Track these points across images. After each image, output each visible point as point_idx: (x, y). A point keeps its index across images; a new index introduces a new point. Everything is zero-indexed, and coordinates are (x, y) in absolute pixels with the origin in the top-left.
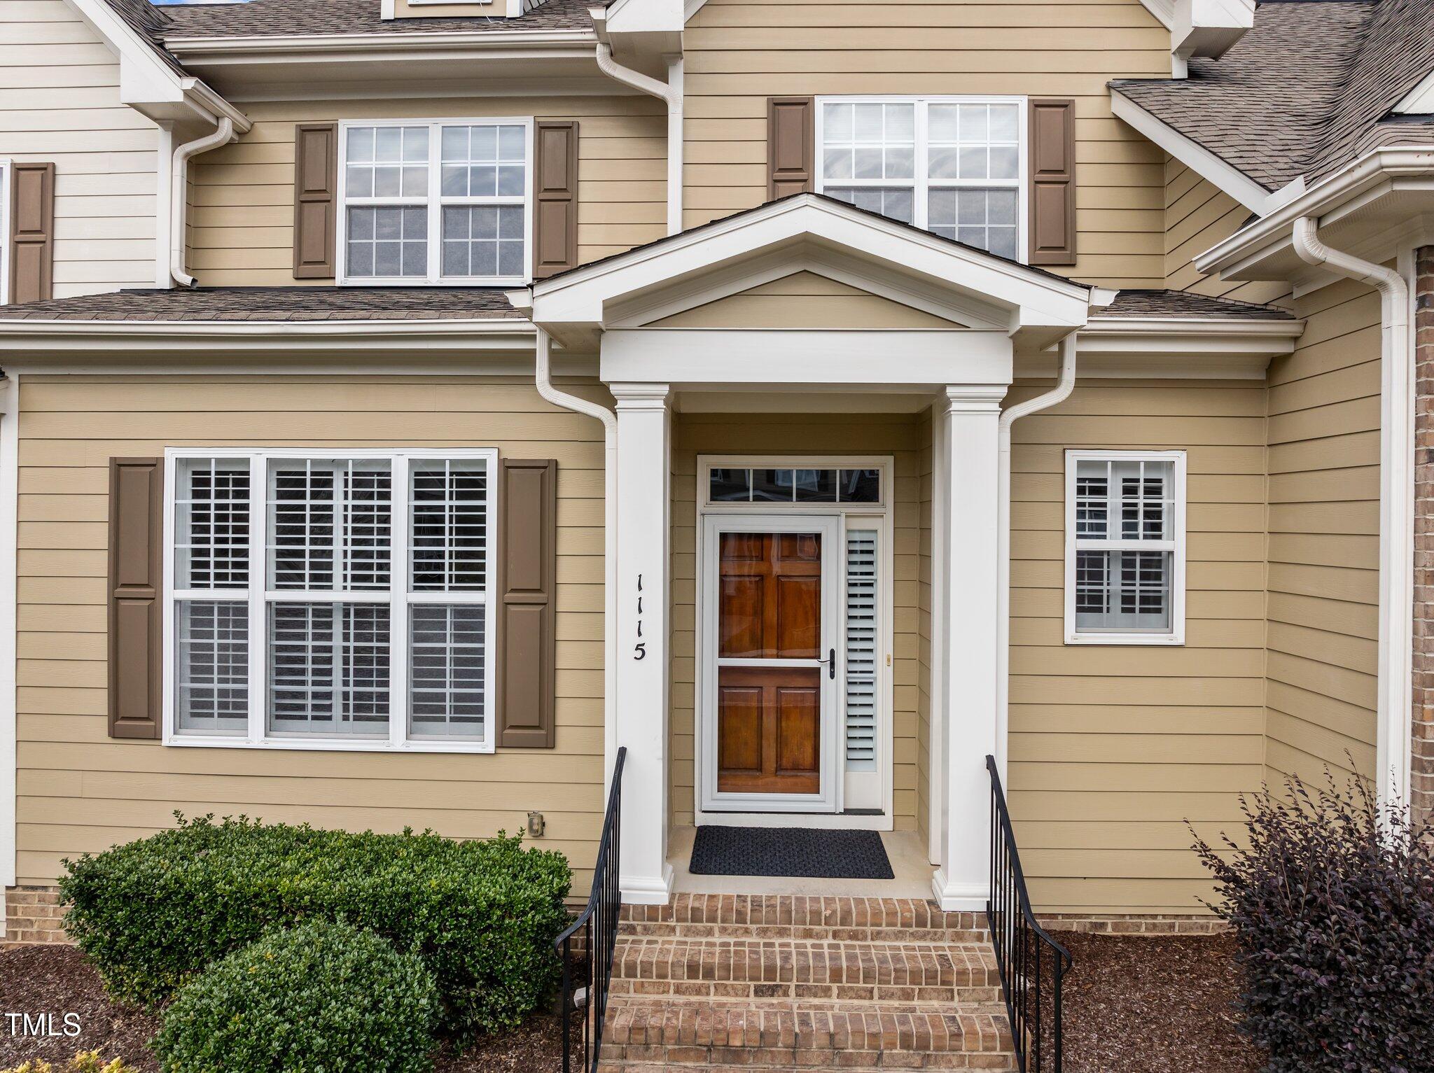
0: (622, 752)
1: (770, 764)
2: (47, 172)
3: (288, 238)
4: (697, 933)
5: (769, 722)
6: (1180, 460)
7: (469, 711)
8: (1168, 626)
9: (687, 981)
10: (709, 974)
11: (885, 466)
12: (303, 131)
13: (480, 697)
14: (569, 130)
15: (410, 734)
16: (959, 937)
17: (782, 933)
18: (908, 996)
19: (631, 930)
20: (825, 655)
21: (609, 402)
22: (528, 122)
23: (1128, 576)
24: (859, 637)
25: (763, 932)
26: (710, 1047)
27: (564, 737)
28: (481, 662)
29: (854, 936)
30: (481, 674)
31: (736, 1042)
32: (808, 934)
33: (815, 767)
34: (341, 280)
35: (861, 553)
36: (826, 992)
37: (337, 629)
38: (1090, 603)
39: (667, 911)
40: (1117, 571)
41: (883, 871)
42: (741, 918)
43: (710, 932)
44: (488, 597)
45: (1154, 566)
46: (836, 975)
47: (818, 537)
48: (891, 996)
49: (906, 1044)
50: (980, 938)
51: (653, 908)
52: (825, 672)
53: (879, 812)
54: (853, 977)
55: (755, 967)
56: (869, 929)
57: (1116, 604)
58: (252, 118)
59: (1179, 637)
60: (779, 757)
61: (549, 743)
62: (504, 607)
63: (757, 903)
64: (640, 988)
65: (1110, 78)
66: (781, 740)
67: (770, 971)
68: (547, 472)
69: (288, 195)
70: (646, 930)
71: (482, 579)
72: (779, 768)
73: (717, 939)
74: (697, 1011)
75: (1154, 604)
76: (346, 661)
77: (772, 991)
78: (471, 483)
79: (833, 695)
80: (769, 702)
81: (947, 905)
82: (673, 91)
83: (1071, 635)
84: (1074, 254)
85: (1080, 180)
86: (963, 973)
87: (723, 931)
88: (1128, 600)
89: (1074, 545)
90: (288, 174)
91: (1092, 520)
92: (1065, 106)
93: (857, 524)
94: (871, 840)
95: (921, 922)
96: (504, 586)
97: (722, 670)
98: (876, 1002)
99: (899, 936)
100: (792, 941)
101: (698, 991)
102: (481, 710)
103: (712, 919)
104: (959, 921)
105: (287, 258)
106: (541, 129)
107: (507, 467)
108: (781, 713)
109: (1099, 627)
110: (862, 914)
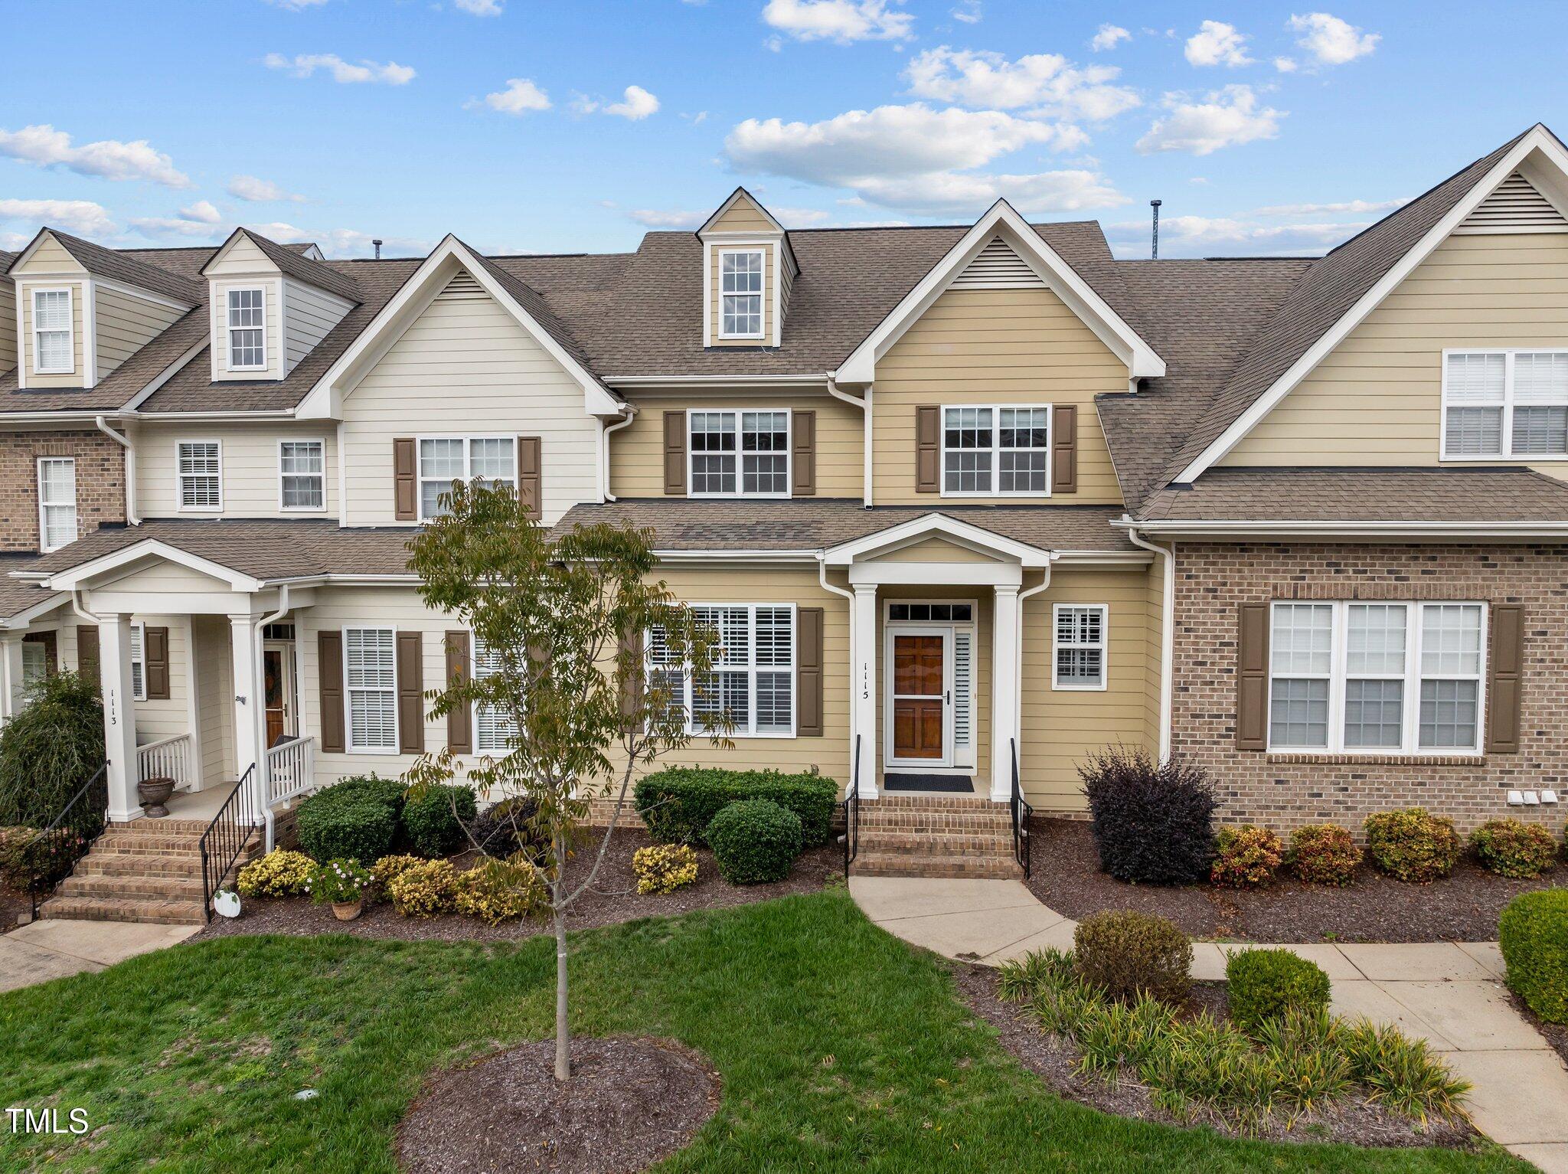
0: (859, 736)
1: (919, 744)
2: (536, 441)
3: (661, 471)
4: (890, 811)
5: (918, 725)
6: (1105, 607)
7: (784, 720)
8: (1100, 682)
9: (888, 827)
10: (896, 824)
11: (974, 604)
12: (667, 415)
13: (789, 714)
14: (811, 416)
15: (757, 729)
16: (999, 813)
17: (926, 810)
18: (976, 833)
19: (863, 809)
20: (945, 694)
21: (853, 591)
22: (788, 411)
23: (1083, 659)
24: (961, 686)
25: (918, 810)
26: (898, 848)
27: (827, 731)
28: (789, 698)
29: (955, 812)
30: (790, 703)
31: (908, 846)
32: (936, 811)
33: (941, 747)
34: (690, 494)
35: (962, 644)
36: (943, 831)
37: (721, 683)
38: (1063, 672)
39: (878, 802)
40: (1078, 657)
41: (971, 789)
42: (908, 804)
43: (896, 810)
44: (792, 669)
45: (1095, 655)
46: (947, 824)
47: (942, 638)
48: (969, 833)
49: (974, 848)
50: (1008, 813)
51: (872, 800)
52: (945, 701)
53: (971, 767)
54: (954, 825)
55: (915, 821)
56: (962, 809)
57: (1078, 672)
58: (639, 407)
59: (1104, 687)
60: (923, 741)
61: (820, 734)
62: (799, 673)
63: (915, 800)
64: (869, 830)
65: (1096, 393)
66: (924, 735)
67: (921, 823)
68: (818, 613)
69: (660, 449)
70: (869, 809)
71: (789, 660)
72: (923, 746)
73: (899, 813)
74: (892, 837)
75: (1095, 672)
76: (726, 697)
77: (922, 831)
78: (783, 616)
79: (948, 713)
80: (918, 715)
81: (994, 800)
82: (867, 404)
83: (1055, 686)
84: (1075, 486)
85: (1079, 447)
86: (998, 824)
87: (901, 810)
88: (1083, 670)
89: (1057, 645)
90: (660, 437)
91: (1065, 635)
92: (1073, 408)
93: (960, 631)
94: (968, 779)
95: (983, 806)
96: (799, 664)
97: (896, 700)
98: (964, 835)
99: (974, 812)
100: (930, 814)
101: (892, 831)
102: (789, 719)
103: (896, 805)
104: (999, 806)
105: (660, 483)
106: (795, 414)
107: (800, 611)
108: (924, 720)
109: (1068, 682)
110: (959, 803)
